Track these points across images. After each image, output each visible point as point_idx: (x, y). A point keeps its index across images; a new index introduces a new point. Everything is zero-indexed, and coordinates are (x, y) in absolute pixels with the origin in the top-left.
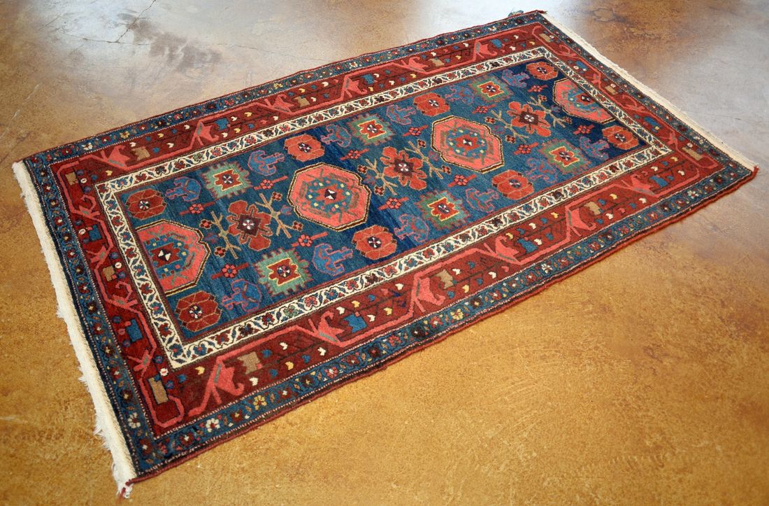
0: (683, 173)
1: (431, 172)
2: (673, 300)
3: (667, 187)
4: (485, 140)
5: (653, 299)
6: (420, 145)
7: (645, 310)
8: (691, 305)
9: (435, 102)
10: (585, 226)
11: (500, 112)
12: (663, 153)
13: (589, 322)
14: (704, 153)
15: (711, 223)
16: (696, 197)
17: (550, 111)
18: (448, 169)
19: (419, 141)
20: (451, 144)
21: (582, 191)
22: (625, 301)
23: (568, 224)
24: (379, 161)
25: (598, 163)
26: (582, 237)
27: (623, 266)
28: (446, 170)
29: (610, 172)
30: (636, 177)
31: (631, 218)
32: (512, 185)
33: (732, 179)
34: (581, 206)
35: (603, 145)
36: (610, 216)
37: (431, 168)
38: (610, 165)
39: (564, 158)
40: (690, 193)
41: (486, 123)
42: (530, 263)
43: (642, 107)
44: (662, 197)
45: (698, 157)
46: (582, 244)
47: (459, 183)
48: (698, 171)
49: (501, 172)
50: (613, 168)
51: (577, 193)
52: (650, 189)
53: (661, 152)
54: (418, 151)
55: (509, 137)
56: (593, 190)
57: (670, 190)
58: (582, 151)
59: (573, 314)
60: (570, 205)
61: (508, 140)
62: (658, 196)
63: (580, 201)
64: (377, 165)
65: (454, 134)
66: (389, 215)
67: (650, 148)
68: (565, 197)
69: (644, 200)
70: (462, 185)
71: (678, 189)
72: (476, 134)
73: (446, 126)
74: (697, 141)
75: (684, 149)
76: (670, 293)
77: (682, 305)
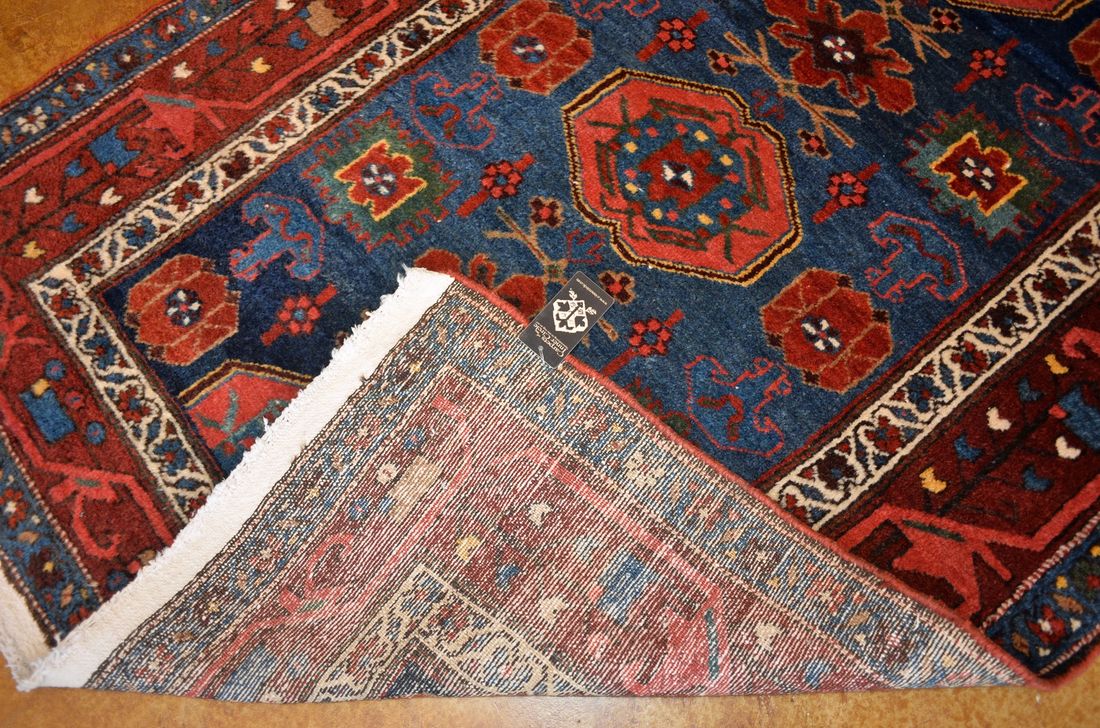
0: (32, 196)
1: (763, 50)
3: (98, 132)
4: (627, 195)
6: (817, 138)
9: (820, 345)
12: (60, 271)
15: (21, 50)
16: (27, 113)
18: (716, 66)
19: (822, 151)
20: (726, 161)
21: (344, 66)
24: (911, 55)
25: (283, 178)
28: (721, 61)
29: (250, 153)
30: (177, 150)
31: (229, 8)
32: (533, 43)
34: (353, 17)
35: (246, 263)
36: (283, 3)
37: (766, 60)
38: (246, 177)
39: (382, 172)
40: (38, 126)
41: (629, 270)
43: (57, 494)
44: (127, 92)
47: (678, 25)
49: (572, 81)
50: (237, 167)
51: (360, 54)
52: (150, 115)
53: (67, 274)
54: (818, 113)
55: (552, 220)
56: (314, 75)
57: (93, 125)
58: (318, 214)
60: (385, 13)
61: (553, 207)
62: (137, 93)
63: (356, 31)
64: (911, 44)
65: (726, 204)
67: (96, 280)
68: (395, 36)
69: (181, 72)
70: (670, 20)
71: (66, 133)
72: (657, 214)
73: (755, 234)
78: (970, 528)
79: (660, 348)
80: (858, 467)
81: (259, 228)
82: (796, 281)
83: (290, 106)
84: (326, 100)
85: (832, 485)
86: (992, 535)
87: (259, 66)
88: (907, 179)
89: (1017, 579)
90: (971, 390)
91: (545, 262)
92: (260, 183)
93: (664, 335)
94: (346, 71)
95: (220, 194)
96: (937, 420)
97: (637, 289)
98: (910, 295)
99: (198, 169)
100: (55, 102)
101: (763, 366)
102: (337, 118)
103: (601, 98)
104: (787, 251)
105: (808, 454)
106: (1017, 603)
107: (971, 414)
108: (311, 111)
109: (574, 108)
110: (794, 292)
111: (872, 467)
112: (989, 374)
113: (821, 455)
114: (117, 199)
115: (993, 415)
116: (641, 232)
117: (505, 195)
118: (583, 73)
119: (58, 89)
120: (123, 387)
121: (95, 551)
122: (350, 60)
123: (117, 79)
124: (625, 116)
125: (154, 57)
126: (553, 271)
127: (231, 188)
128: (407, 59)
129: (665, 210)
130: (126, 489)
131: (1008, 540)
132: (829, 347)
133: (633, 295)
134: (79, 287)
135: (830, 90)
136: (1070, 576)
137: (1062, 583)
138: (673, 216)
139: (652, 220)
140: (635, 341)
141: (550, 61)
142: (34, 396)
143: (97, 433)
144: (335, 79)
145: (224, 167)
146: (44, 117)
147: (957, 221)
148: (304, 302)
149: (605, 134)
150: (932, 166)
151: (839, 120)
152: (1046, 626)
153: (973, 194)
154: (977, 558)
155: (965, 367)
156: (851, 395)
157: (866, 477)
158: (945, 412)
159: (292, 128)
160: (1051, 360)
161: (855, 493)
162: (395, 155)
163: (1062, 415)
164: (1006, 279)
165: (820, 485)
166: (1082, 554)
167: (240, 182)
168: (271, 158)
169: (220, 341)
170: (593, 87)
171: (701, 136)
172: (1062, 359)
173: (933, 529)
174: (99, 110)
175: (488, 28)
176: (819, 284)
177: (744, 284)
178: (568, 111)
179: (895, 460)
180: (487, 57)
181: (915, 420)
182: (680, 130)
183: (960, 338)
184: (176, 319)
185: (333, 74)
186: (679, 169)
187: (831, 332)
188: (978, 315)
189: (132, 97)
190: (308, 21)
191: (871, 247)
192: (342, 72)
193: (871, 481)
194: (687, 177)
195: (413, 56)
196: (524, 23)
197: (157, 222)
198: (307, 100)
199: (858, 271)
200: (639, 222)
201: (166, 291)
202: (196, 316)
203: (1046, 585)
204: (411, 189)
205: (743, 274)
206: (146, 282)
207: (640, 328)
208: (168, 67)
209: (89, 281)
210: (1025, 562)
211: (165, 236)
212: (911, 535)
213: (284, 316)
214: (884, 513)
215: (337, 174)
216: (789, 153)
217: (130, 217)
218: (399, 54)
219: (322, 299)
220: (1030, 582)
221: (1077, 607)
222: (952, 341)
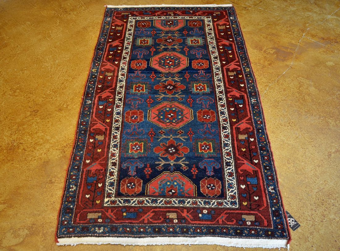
0: (87, 196)
1: (162, 94)
2: (43, 134)
3: (86, 179)
4: (168, 122)
5: (49, 128)
6: (180, 98)
7: (49, 122)
8: (35, 138)
9: (208, 118)
10: (95, 127)
11: (184, 140)
12: (106, 200)
13: (61, 102)
14: (89, 222)
15: (54, 183)
16: (70, 188)
17: (172, 164)
18: (159, 100)
19: (182, 99)
20: (174, 109)
21: (112, 140)
22: (57, 118)
23: (100, 122)
24: (178, 82)
25: (122, 159)
26: (91, 123)
27: (69, 128)
29: (114, 161)
30: (102, 170)
31: (83, 148)
32: (134, 116)
33: (63, 219)
34: (105, 134)
35: (132, 172)
36: (91, 141)
37: (163, 95)
38: (117, 164)
39: (135, 147)
40: (75, 188)
41: (179, 129)
42: (95, 99)
43: (146, 222)
44: (83, 171)
45: (90, 216)
46: (88, 120)
47: (148, 100)
48: (82, 206)
49: (144, 116)
50: (114, 164)
51: (112, 137)
52: (91, 170)
53: (108, 199)
54: (176, 96)
55: (164, 132)
56: (109, 145)
57: (83, 180)
58: (133, 158)
59: (67, 100)
60: (108, 129)
61: (162, 131)
62: (85, 170)
63: (107, 135)
64: (177, 80)
65: (180, 113)
66: (148, 73)
67: (114, 195)
68: (114, 131)
69: (88, 162)
71: (81, 184)
72: (174, 121)
73: (187, 114)
74: (99, 228)
75: (100, 214)
76: (45, 136)
77: (38, 135)
78: (242, 121)
79: (193, 134)
80: (226, 126)
81: (128, 168)
82: (197, 114)
83: (111, 151)
84: (115, 146)
85: (226, 130)
86: (245, 120)
87: (99, 151)
88: (194, 94)
89: (252, 121)
90: (226, 109)
91: (169, 137)
92: (121, 163)
93: (192, 132)
94: (113, 140)
95: (117, 169)
96: (227, 114)
97: (183, 130)
98: (209, 105)
99: (109, 170)
100: (73, 183)
101: (205, 125)
102: (120, 147)
103: (151, 115)
104: (192, 112)
105: (220, 129)
106: (254, 123)
107: (229, 111)
108: (115, 149)
109: (149, 119)
110: (198, 116)
111: (227, 124)
112: (226, 106)
113: (222, 128)
114: (101, 184)
115: (231, 109)
116: (175, 125)
117: (154, 135)
118: (144, 114)
119: (71, 181)
120: (136, 202)
121: (160, 221)
122: (112, 139)
123: (79, 171)
124: (156, 114)
125: (81, 163)
126: (171, 137)
127: (117, 167)
128: (120, 132)
129: (175, 120)
130: (154, 211)
131: (247, 118)
132: (209, 117)
133: (183, 131)
134: (112, 199)
135: (174, 92)
136: (255, 116)
137: (255, 118)
138: (176, 120)
139: (174, 122)
140: (190, 136)
141: (139, 117)
142: (125, 216)
143: (141, 210)
144: (113, 143)
145: (112, 166)
146: (74, 186)
147: (204, 94)
148: (146, 169)
149: (157, 118)
150: (195, 91)
151: (180, 95)
152: (259, 123)
153: (203, 90)
154: (246, 123)
155: (223, 107)
156: (217, 120)
157: (228, 125)
158: (227, 113)
159: (115, 153)
160: (229, 99)
161: (229, 128)
162: (134, 143)
163: (237, 103)
164: (216, 96)
165: (225, 131)
166: (254, 114)
167: (117, 165)
168: (118, 159)
169: (142, 184)
170: (148, 115)
171: (168, 109)
172: (230, 98)
173: (240, 124)
174: (82, 177)
175: (125, 120)
176: (200, 112)
177: (193, 119)
178: (149, 120)
179: (228, 122)
180: (130, 123)
181: (225, 116)
182: (165, 110)
183: (219, 105)
184: (132, 188)
185: (112, 142)
186: (170, 115)
187: (207, 116)
188: (218, 101)
189: (85, 171)
190: (98, 139)
191: (200, 104)
192: (112, 141)
193: (229, 126)
194: (172, 115)
195: (120, 131)
196: (129, 115)
197: (112, 181)
198: (112, 148)
199: (202, 108)
200: (173, 124)
201: (126, 186)
202: (134, 185)
203: (254, 119)
204: (142, 145)
205: (191, 119)
206: (121, 189)
207: (188, 134)
208: (85, 162)
209: (113, 196)
210: (250, 119)
211: (116, 181)
212: (239, 127)
213: (146, 173)
214: (234, 127)
215: (130, 152)
216: (179, 102)
217: (107, 184)
218: (118, 132)
219: (148, 166)
220: (253, 120)
221: (259, 118)
222: (219, 106)
